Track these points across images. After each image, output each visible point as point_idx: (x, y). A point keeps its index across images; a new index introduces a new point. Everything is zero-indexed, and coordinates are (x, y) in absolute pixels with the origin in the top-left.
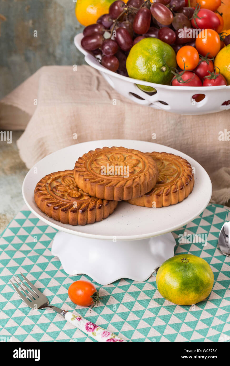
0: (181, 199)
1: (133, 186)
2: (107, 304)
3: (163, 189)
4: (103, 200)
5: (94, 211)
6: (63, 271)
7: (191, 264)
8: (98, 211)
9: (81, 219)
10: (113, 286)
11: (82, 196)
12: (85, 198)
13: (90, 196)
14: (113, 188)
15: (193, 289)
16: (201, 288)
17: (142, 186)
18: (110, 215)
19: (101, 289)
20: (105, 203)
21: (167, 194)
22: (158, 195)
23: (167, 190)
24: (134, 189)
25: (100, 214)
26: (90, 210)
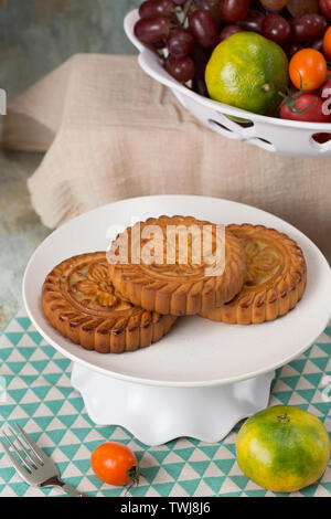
0: (283, 310)
1: (203, 293)
2: (154, 483)
3: (254, 296)
4: (152, 313)
5: (137, 331)
6: (86, 417)
7: (292, 427)
8: (143, 331)
9: (114, 345)
10: (166, 448)
11: (118, 302)
12: (124, 307)
13: (132, 305)
14: (169, 295)
15: (293, 470)
16: (308, 468)
17: (218, 293)
18: (165, 335)
19: (147, 455)
20: (156, 318)
21: (259, 305)
22: (245, 306)
23: (260, 298)
24: (204, 299)
25: (147, 335)
26: (130, 331)
